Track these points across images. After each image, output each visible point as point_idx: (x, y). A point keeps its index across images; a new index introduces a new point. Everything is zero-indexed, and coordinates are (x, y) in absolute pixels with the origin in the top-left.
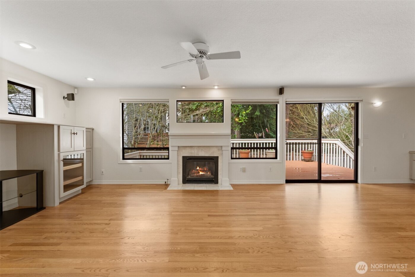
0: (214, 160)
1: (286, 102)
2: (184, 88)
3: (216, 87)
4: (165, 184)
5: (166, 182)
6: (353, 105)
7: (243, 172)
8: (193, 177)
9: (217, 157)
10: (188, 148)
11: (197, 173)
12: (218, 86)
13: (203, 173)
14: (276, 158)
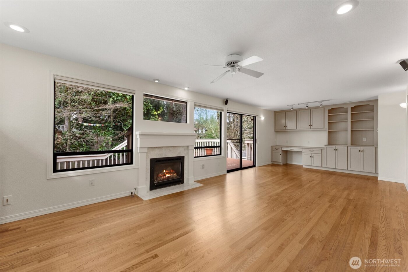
0: (180, 160)
1: (228, 111)
2: (157, 81)
3: (186, 89)
4: (131, 196)
5: (132, 193)
6: (252, 118)
7: (202, 168)
8: (160, 181)
9: (183, 157)
10: (156, 149)
11: (164, 176)
12: (188, 88)
13: (169, 175)
14: (220, 154)
